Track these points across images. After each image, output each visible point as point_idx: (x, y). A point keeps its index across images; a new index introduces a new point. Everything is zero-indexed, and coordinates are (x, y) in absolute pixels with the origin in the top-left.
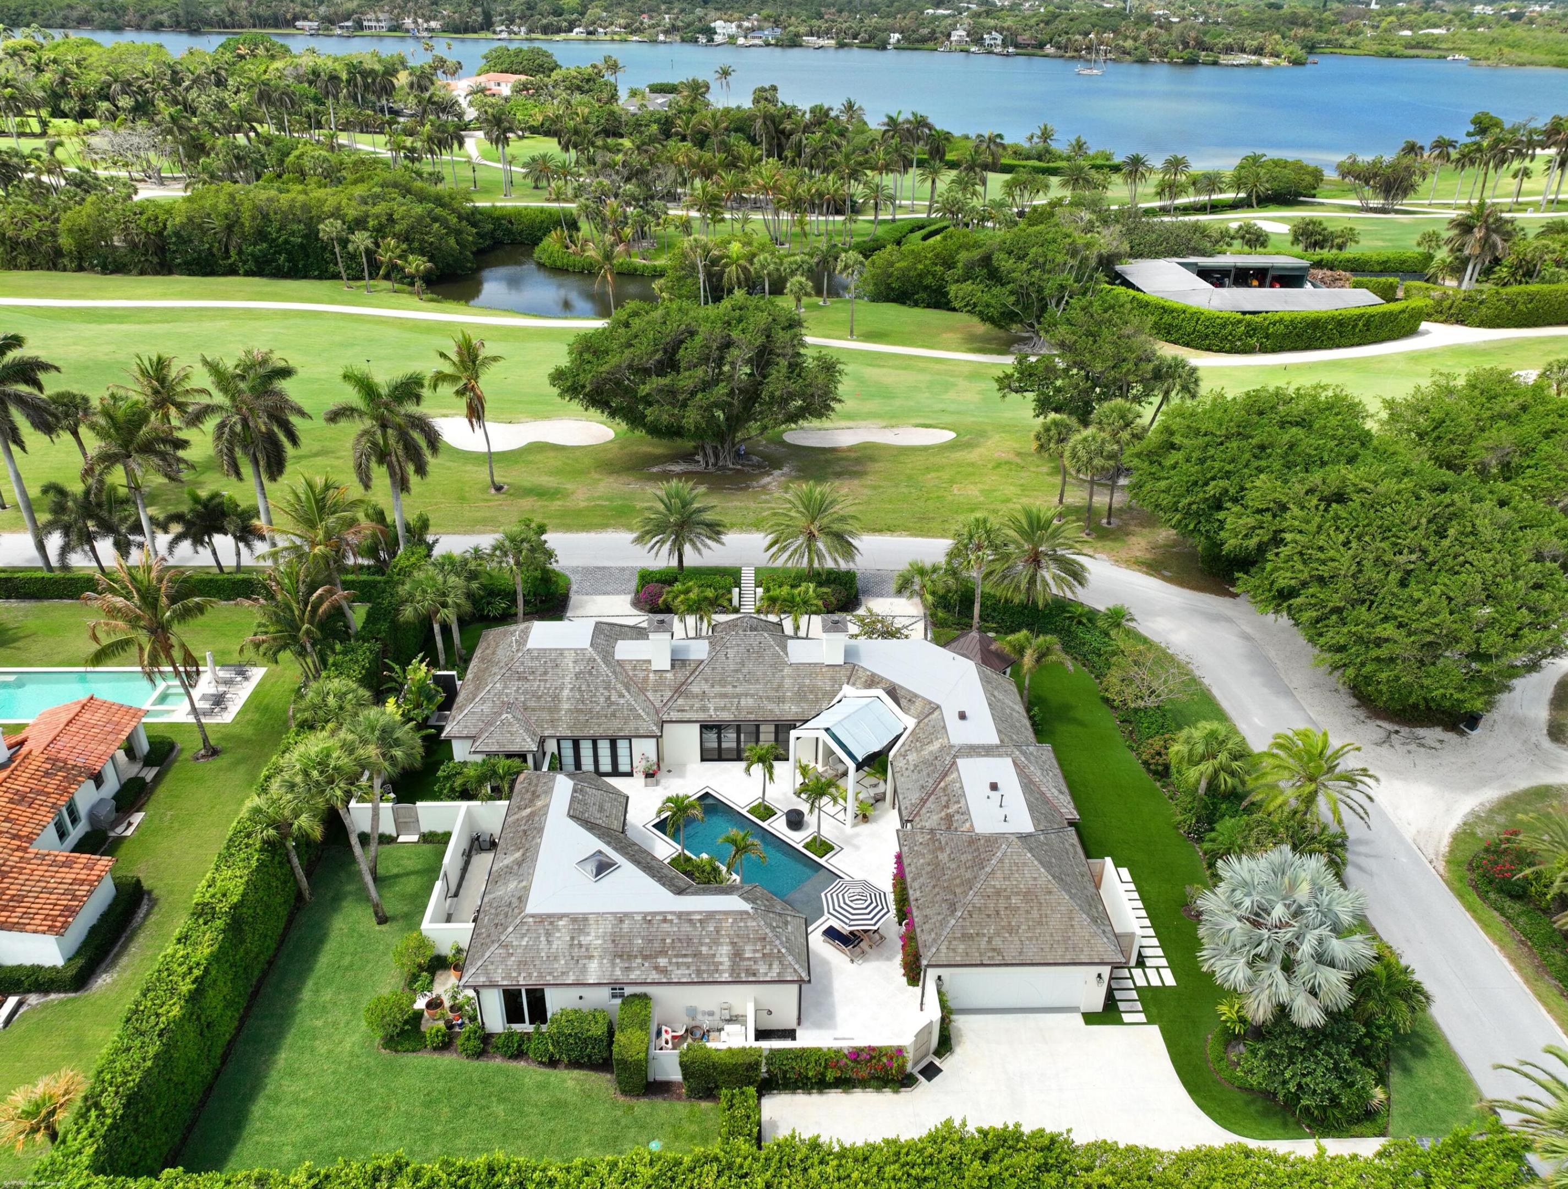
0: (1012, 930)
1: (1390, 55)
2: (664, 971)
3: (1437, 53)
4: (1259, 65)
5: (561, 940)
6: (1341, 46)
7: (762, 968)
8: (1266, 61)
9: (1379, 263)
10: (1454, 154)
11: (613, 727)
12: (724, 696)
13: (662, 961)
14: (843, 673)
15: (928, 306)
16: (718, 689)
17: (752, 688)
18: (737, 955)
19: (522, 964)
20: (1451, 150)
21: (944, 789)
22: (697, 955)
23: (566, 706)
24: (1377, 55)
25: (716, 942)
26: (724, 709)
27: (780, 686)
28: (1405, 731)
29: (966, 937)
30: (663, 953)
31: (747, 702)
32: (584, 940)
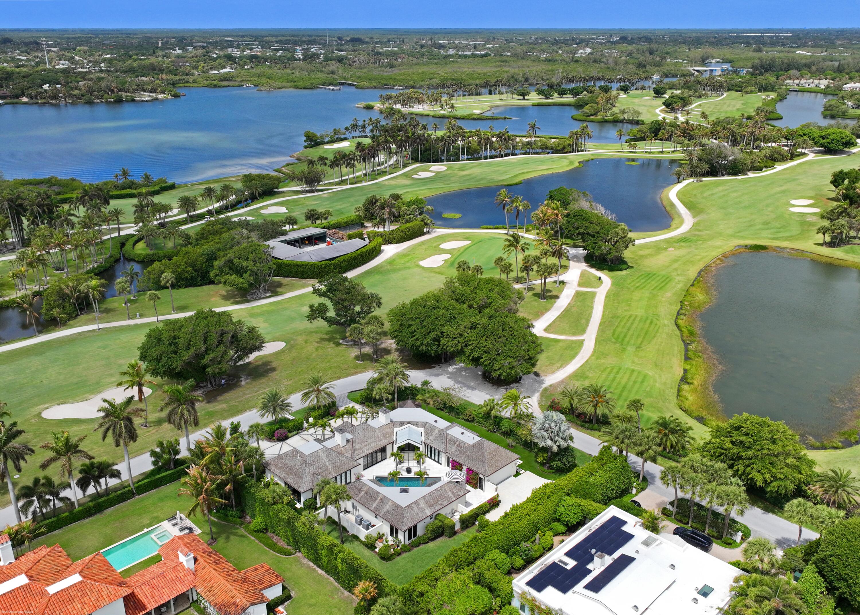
0: (497, 460)
1: (215, 86)
2: (441, 505)
3: (237, 84)
4: (157, 99)
5: (416, 509)
6: (188, 82)
7: (460, 493)
8: (160, 96)
9: (345, 223)
10: (328, 162)
11: (347, 467)
12: (366, 446)
13: (440, 502)
14: (391, 425)
15: (186, 287)
16: (363, 444)
17: (372, 440)
18: (453, 493)
19: (412, 519)
20: (326, 161)
21: (450, 440)
22: (445, 497)
23: (330, 467)
24: (208, 86)
25: (447, 493)
26: (368, 450)
27: (378, 436)
28: (508, 387)
29: (490, 466)
30: (438, 501)
31: (373, 445)
32: (420, 506)
